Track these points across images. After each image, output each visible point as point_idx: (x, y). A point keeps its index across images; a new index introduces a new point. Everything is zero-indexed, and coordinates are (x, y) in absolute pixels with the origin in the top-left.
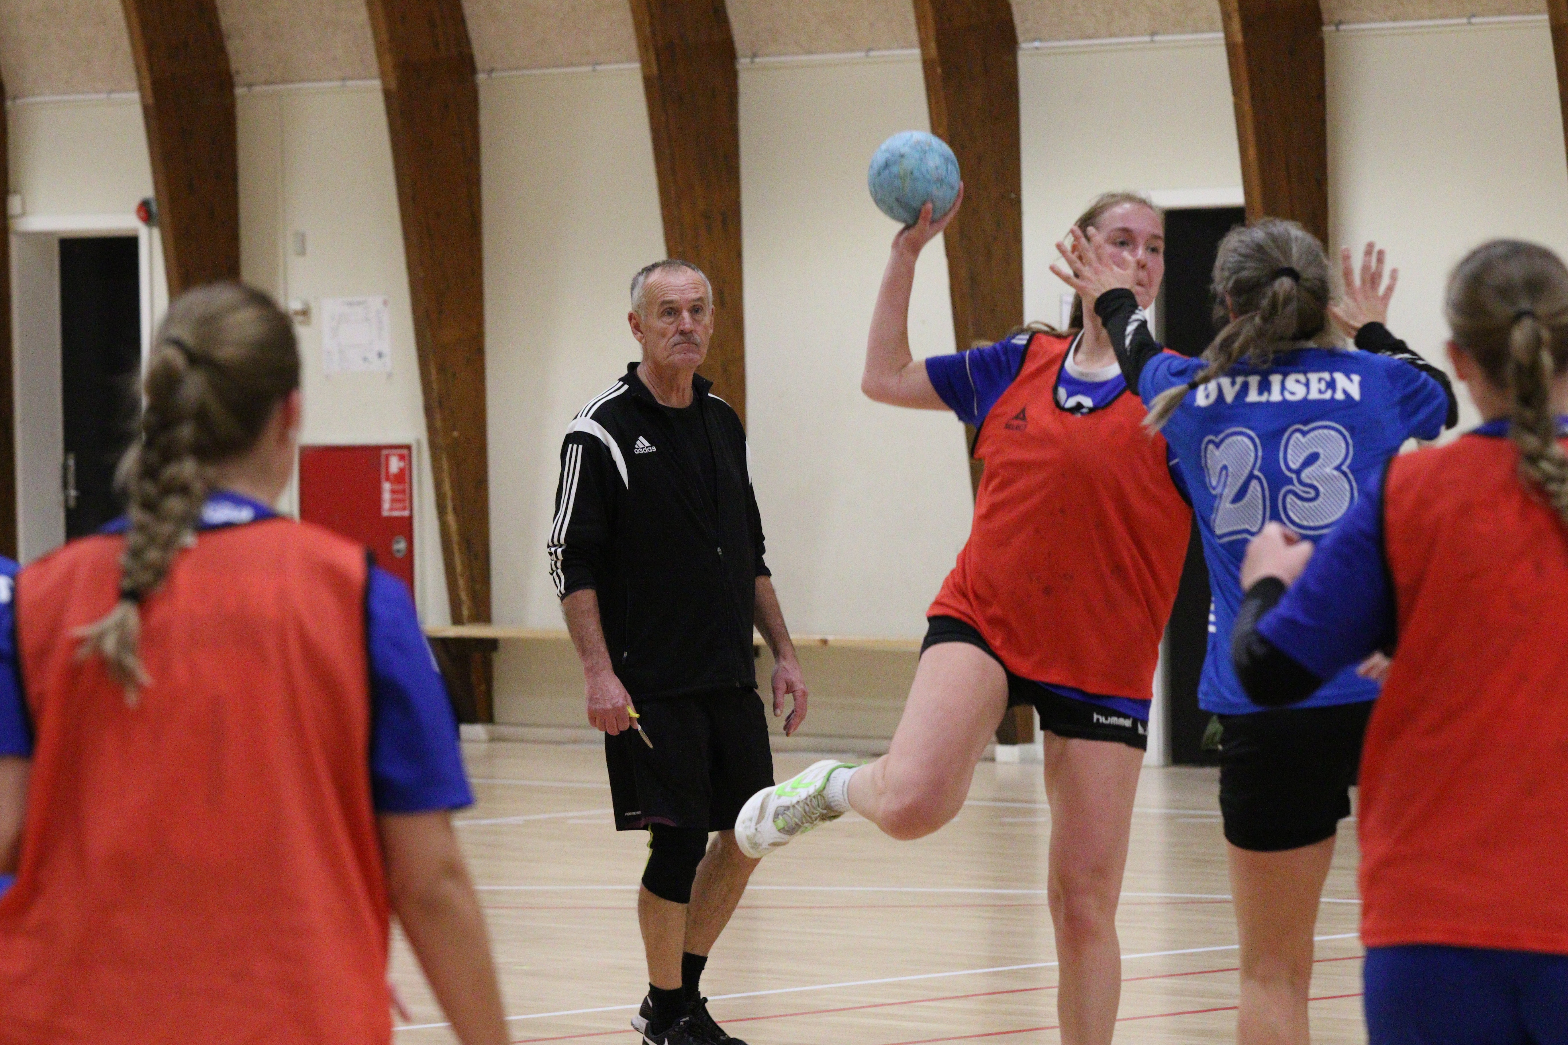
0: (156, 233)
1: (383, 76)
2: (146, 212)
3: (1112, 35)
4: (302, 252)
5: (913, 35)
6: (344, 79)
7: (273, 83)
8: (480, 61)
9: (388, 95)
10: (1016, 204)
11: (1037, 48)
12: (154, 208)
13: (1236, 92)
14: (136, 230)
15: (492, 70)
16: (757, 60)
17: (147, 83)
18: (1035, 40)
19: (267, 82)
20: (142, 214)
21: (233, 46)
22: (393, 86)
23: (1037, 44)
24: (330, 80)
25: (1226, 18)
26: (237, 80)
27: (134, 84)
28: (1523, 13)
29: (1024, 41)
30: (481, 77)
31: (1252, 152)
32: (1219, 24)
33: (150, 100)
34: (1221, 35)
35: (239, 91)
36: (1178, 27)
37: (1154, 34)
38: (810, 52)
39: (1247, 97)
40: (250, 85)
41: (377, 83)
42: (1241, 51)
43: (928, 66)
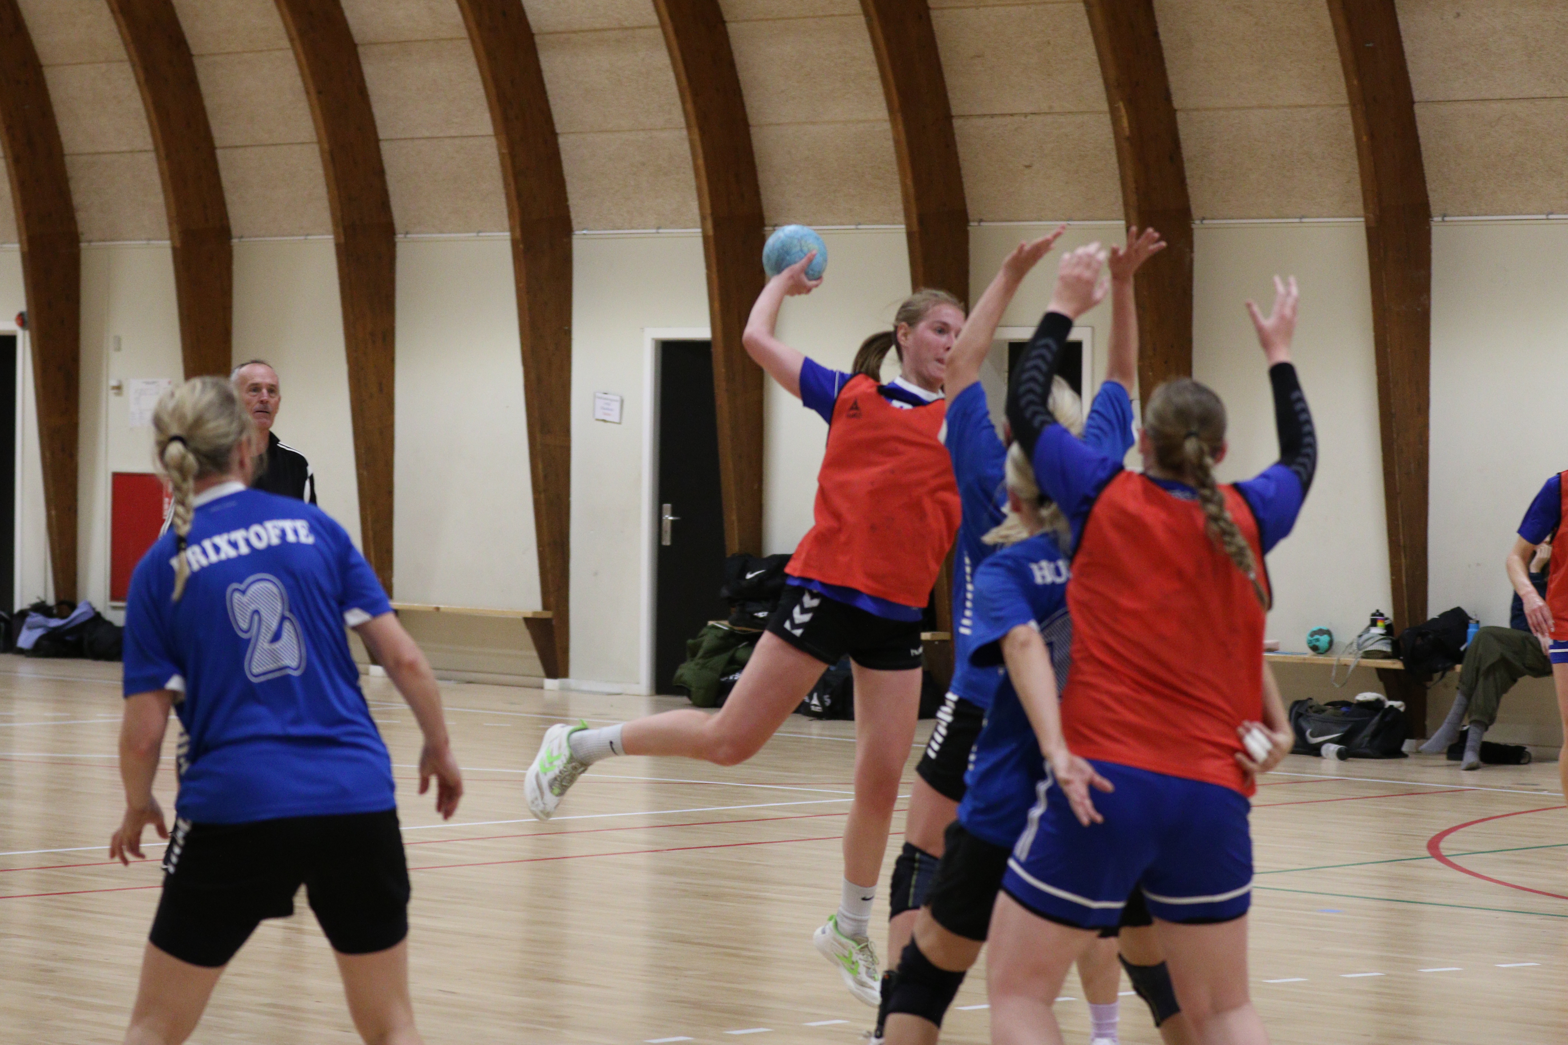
0: (27, 334)
1: (172, 238)
2: (22, 320)
3: (632, 228)
4: (118, 349)
5: (506, 223)
6: (149, 239)
7: (104, 241)
8: (235, 230)
9: (175, 250)
10: (568, 333)
11: (585, 234)
12: (26, 318)
13: (708, 267)
14: (15, 331)
15: (242, 237)
16: (409, 236)
17: (24, 237)
18: (583, 229)
19: (100, 240)
20: (19, 322)
21: (80, 216)
22: (178, 245)
23: (585, 232)
24: (141, 240)
25: (703, 218)
26: (82, 238)
27: (16, 240)
28: (890, 224)
29: (577, 230)
30: (235, 241)
31: (717, 305)
32: (699, 223)
33: (26, 249)
34: (699, 230)
35: (83, 245)
36: (674, 224)
37: (659, 228)
38: (441, 232)
39: (714, 269)
40: (90, 241)
41: (168, 243)
42: (712, 240)
43: (514, 243)
